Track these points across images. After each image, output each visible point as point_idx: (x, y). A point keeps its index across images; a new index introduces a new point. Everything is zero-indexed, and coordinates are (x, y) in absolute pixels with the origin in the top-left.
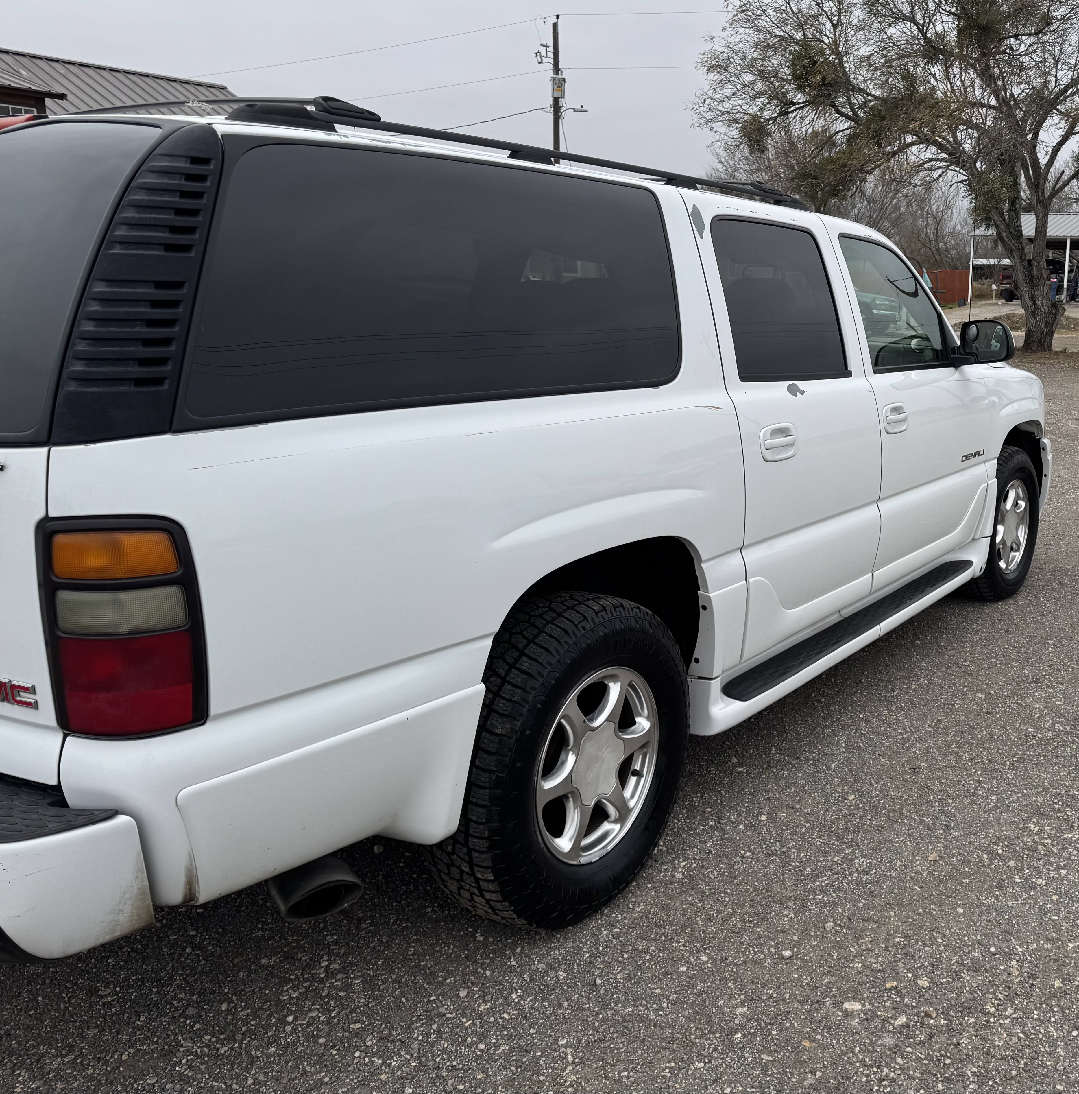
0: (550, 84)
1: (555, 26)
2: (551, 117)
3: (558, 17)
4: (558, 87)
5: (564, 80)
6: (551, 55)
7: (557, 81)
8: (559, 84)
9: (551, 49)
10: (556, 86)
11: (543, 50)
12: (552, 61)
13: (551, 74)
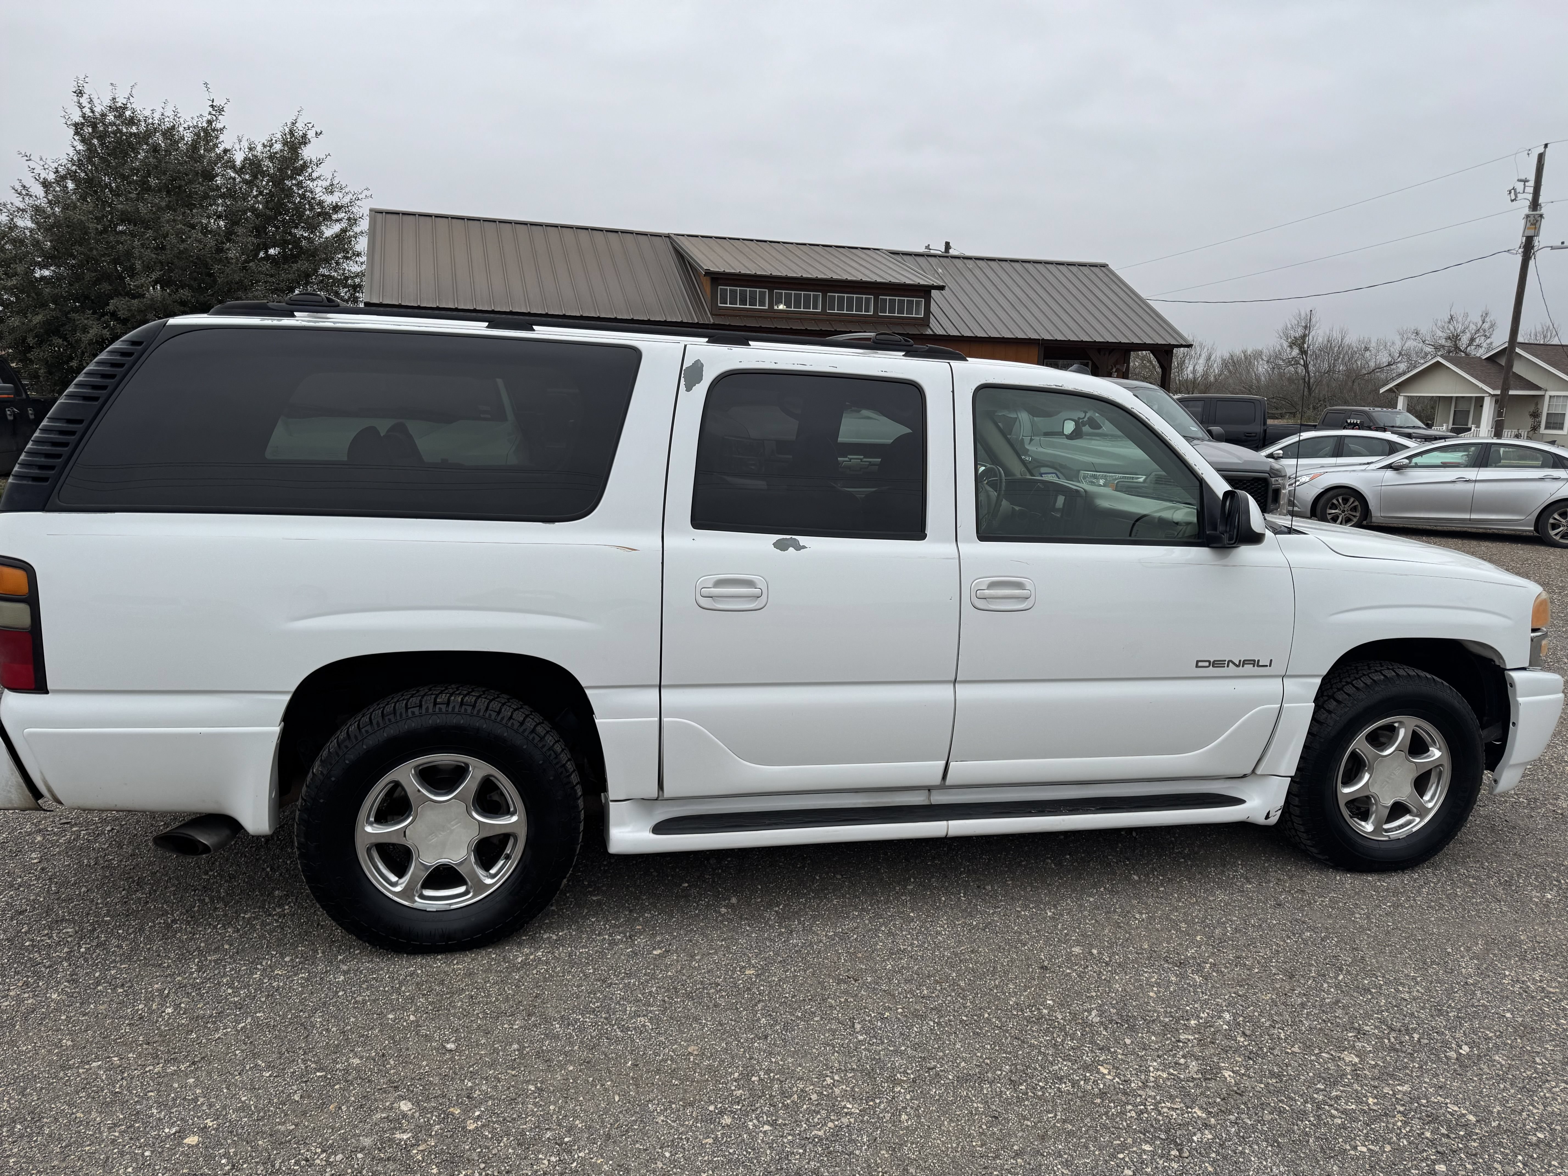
0: (1523, 221)
1: (1541, 157)
2: (1519, 259)
3: (1546, 146)
4: (1532, 224)
5: (1541, 216)
6: (1530, 190)
7: (1532, 218)
8: (1534, 219)
9: (1532, 183)
10: (1528, 224)
11: (1520, 187)
12: (1530, 197)
13: (1526, 211)
